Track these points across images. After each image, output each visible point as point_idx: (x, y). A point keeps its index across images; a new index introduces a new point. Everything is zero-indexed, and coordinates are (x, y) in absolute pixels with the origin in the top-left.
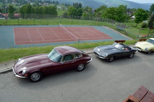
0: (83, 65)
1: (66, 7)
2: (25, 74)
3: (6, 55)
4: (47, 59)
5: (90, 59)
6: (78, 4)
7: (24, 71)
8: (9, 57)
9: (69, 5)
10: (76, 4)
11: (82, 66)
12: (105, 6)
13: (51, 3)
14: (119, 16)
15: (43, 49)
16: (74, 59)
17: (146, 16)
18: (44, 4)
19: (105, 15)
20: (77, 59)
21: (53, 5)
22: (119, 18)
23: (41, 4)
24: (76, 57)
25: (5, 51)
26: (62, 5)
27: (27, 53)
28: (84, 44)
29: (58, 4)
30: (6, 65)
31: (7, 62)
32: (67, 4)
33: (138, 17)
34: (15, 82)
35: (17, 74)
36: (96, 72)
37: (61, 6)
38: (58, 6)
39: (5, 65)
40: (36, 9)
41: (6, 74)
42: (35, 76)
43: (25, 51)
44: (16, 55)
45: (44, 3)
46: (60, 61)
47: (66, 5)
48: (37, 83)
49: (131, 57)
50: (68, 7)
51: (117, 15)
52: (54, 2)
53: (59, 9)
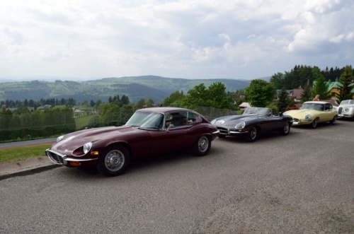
0: (206, 140)
1: (92, 108)
6: (120, 98)
9: (99, 102)
10: (115, 98)
11: (205, 142)
12: (180, 92)
13: (57, 104)
14: (219, 100)
16: (188, 124)
17: (271, 92)
18: (42, 107)
19: (189, 102)
20: (193, 125)
21: (63, 107)
22: (219, 104)
23: (33, 108)
24: (191, 121)
26: (83, 104)
29: (74, 105)
32: (95, 102)
33: (256, 96)
37: (81, 107)
38: (74, 109)
39: (17, 166)
40: (24, 119)
45: (39, 106)
47: (92, 104)
49: (286, 132)
50: (96, 107)
51: (212, 100)
52: (63, 102)
53: (77, 114)
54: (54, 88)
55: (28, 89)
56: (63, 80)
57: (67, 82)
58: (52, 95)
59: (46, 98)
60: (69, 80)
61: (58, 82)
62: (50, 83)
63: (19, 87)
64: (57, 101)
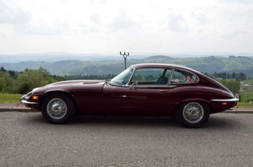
13: (228, 78)
16: (169, 83)
20: (178, 86)
21: (233, 80)
24: (177, 80)
29: (244, 79)
38: (243, 83)
52: (234, 75)
53: (245, 88)
54: (227, 63)
55: (205, 63)
56: (236, 55)
57: (239, 57)
58: (226, 69)
59: (219, 72)
60: (242, 55)
61: (232, 57)
62: (224, 59)
63: (198, 62)
64: (228, 75)
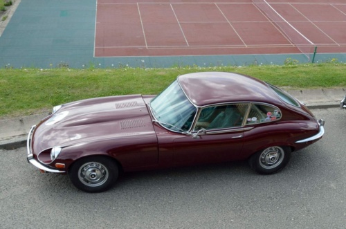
0: (280, 151)
2: (57, 161)
3: (30, 90)
4: (145, 115)
5: (317, 131)
7: (56, 151)
8: (38, 96)
11: (276, 155)
15: (156, 77)
16: (244, 124)
20: (256, 126)
24: (254, 119)
25: (32, 75)
27: (97, 88)
28: (317, 68)
30: (21, 121)
31: (27, 114)
34: (28, 184)
35: (35, 157)
36: (332, 185)
39: (18, 123)
41: (13, 151)
42: (92, 173)
43: (95, 79)
44: (62, 90)
46: (187, 129)
48: (98, 195)
